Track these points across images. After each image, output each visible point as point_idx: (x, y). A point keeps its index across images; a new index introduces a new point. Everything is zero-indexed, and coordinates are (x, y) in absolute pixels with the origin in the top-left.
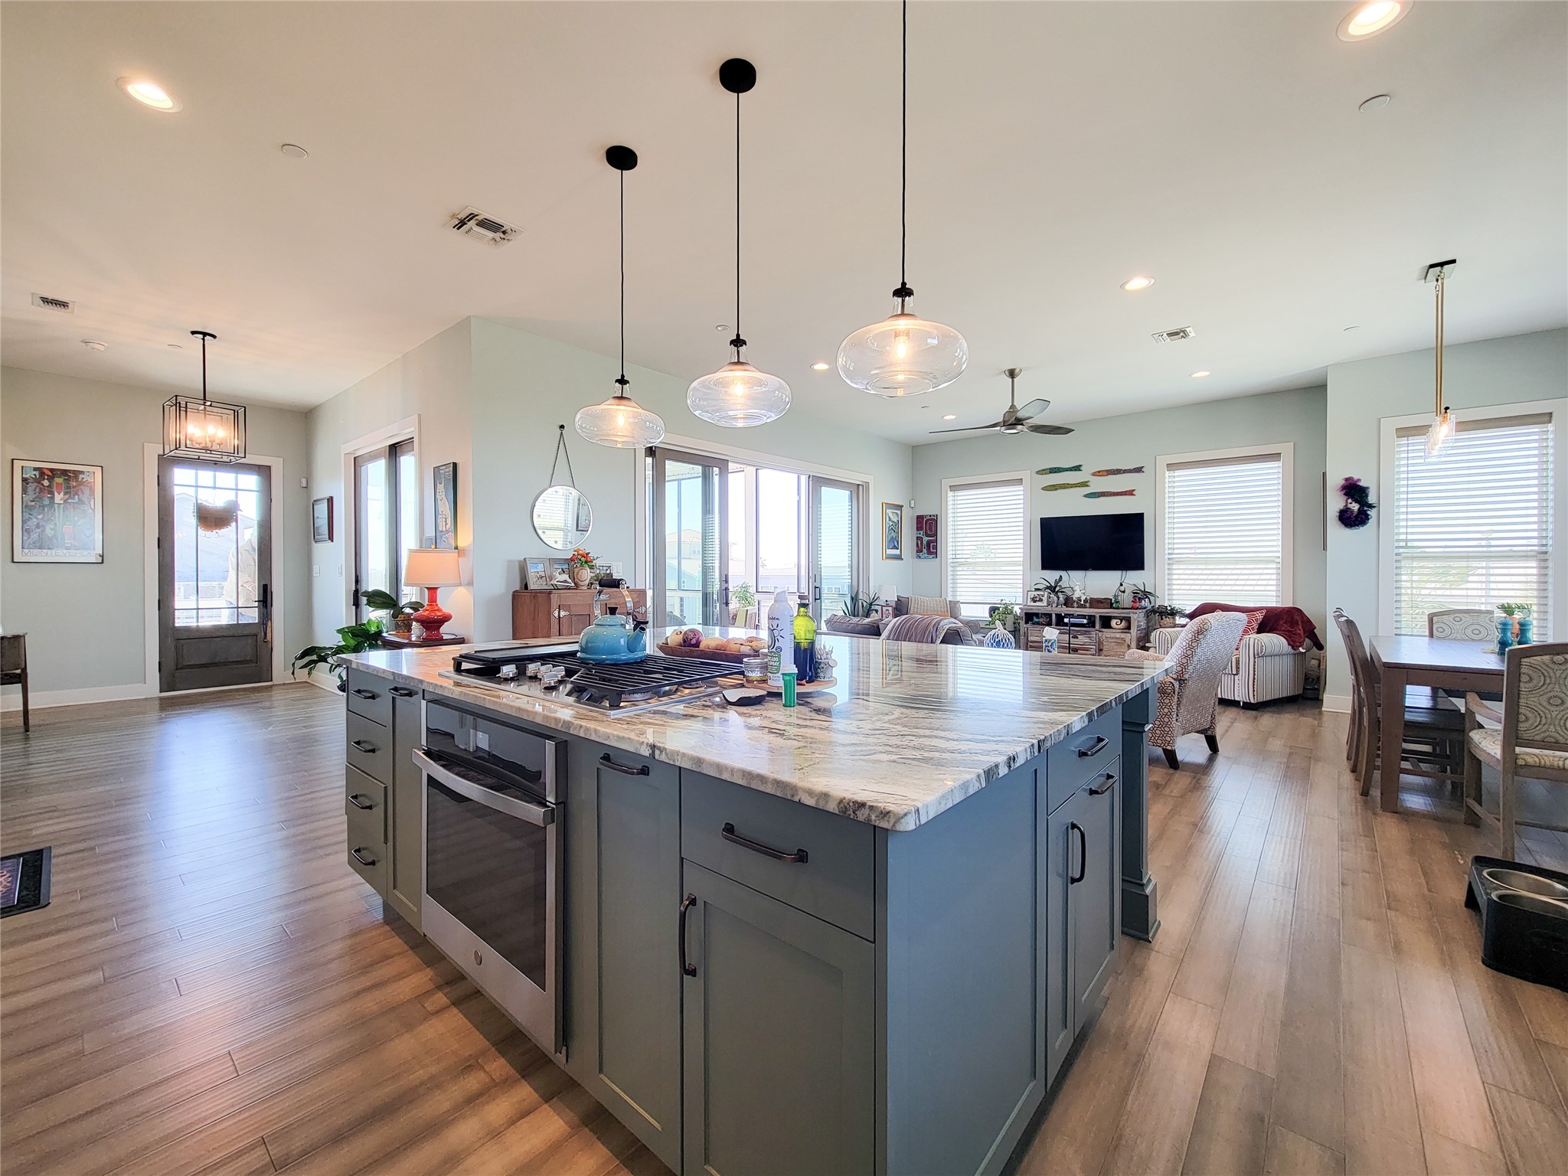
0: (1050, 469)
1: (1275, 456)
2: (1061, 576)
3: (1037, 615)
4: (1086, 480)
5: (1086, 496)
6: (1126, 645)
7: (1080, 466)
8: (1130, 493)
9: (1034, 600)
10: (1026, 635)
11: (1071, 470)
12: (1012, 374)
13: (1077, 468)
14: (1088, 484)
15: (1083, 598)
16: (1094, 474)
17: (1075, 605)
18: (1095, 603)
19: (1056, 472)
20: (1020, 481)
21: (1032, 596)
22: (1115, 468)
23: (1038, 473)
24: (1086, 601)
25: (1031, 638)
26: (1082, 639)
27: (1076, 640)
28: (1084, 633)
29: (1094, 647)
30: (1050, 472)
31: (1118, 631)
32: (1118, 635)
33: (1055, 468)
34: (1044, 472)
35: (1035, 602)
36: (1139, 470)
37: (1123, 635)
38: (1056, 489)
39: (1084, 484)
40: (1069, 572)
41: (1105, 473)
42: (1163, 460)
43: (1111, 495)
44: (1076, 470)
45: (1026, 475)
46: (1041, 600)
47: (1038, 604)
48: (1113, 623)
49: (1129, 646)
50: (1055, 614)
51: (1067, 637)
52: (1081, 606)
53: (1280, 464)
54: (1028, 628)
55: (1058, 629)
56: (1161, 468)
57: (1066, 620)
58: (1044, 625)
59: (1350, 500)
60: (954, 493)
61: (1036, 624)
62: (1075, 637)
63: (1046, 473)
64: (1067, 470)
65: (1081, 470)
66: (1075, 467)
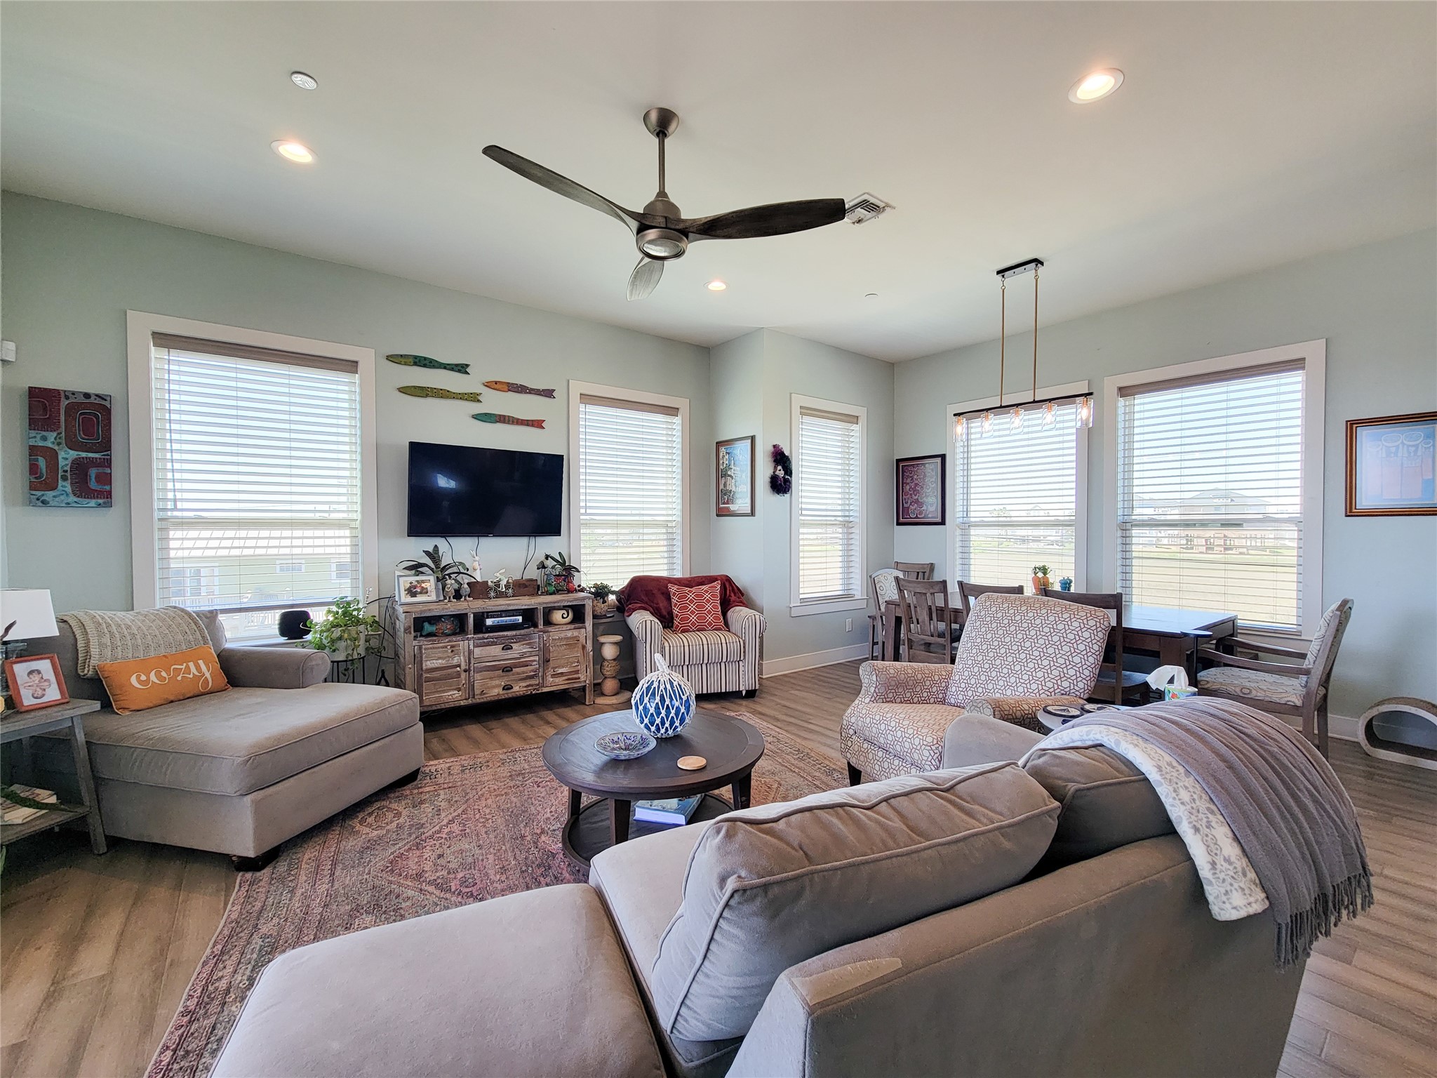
0: (416, 357)
1: (672, 411)
2: (436, 546)
3: (432, 620)
4: (478, 392)
5: (476, 417)
6: (580, 646)
7: (467, 366)
8: (538, 424)
9: (411, 592)
10: (417, 659)
11: (452, 369)
13: (462, 369)
14: (480, 398)
15: (503, 583)
16: (488, 385)
17: (492, 594)
18: (523, 587)
19: (425, 366)
20: (351, 366)
21: (408, 585)
22: (519, 382)
23: (389, 358)
24: (507, 586)
25: (428, 664)
26: (518, 649)
27: (509, 652)
28: (518, 640)
29: (537, 658)
30: (415, 364)
31: (565, 627)
32: (569, 634)
33: (424, 358)
34: (403, 360)
35: (414, 595)
36: (549, 393)
37: (576, 633)
38: (427, 396)
39: (474, 398)
40: (449, 539)
41: (504, 387)
42: (577, 388)
43: (513, 422)
44: (459, 371)
45: (367, 357)
46: (424, 591)
47: (419, 598)
48: (557, 616)
49: (584, 647)
50: (473, 613)
51: (496, 650)
52: (500, 595)
53: (677, 420)
54: (420, 647)
55: (479, 639)
56: (575, 397)
57: (489, 622)
58: (449, 635)
59: (779, 467)
60: (163, 353)
61: (430, 635)
62: (507, 648)
63: (406, 364)
64: (445, 368)
65: (467, 373)
66: (457, 365)
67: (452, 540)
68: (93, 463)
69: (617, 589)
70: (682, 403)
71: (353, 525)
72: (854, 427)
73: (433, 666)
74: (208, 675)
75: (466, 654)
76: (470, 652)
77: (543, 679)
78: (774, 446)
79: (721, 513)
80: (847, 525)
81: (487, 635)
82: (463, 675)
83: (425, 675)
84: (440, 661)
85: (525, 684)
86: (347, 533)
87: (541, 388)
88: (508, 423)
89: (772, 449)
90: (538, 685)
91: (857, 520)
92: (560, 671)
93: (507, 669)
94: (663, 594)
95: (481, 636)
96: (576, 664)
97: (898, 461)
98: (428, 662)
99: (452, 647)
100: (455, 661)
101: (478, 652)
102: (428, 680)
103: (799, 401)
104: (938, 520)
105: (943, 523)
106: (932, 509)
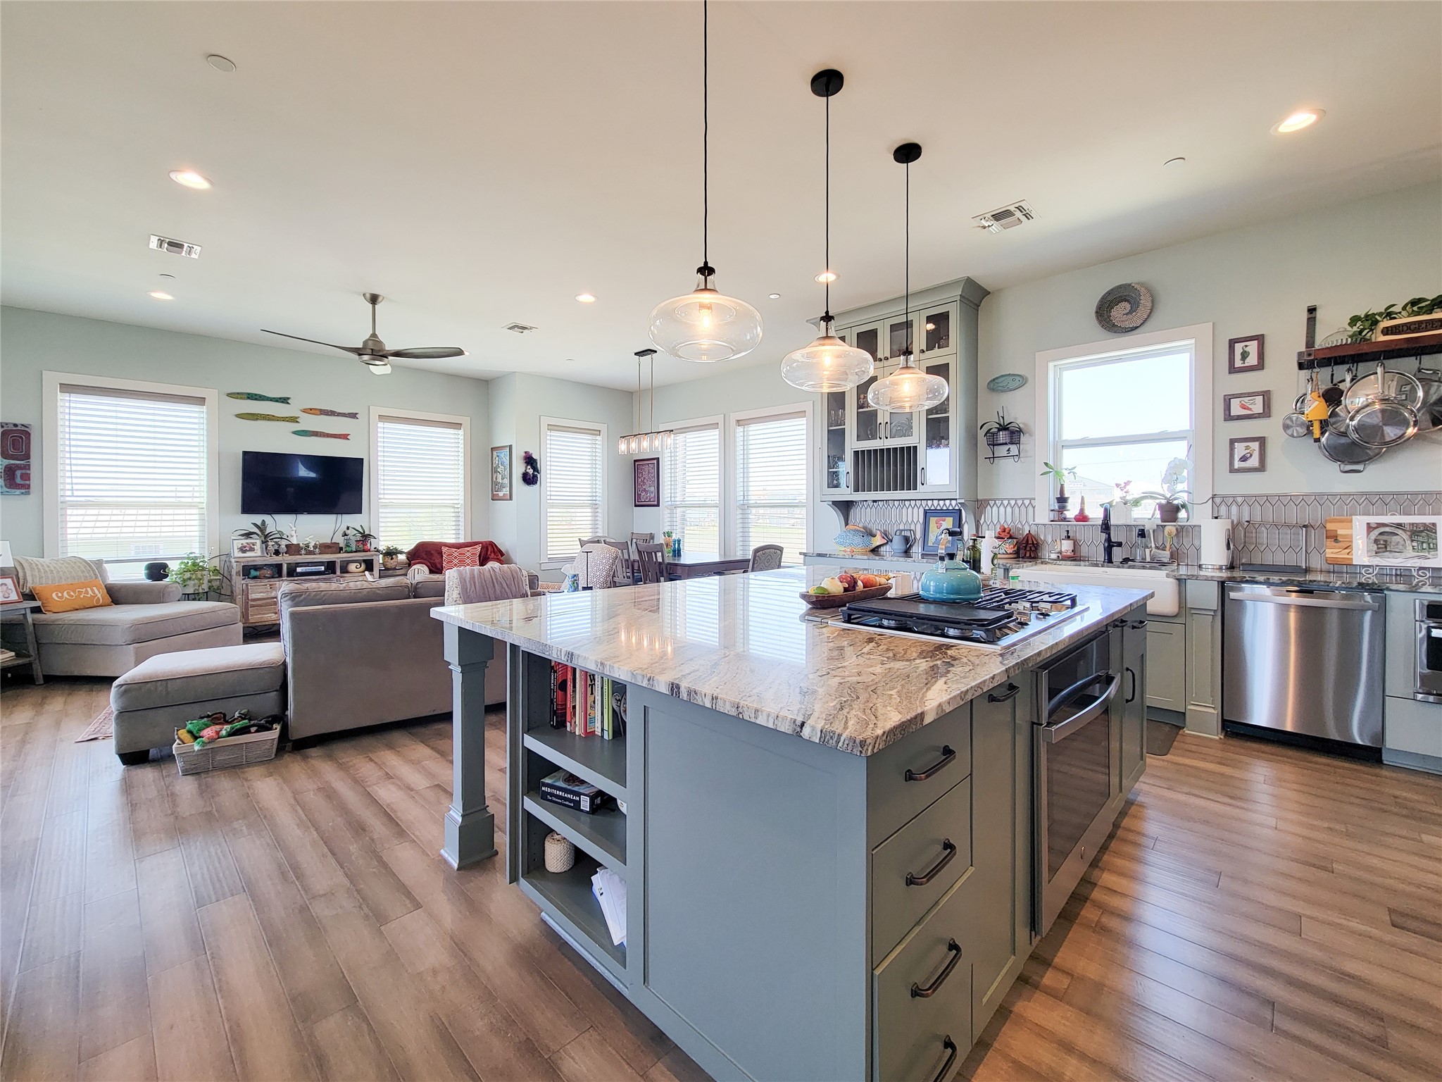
0: (249, 394)
1: (457, 426)
2: (263, 520)
3: (256, 568)
4: (297, 416)
5: (295, 433)
7: (289, 398)
8: (345, 437)
9: (243, 550)
10: (245, 593)
11: (277, 401)
12: (374, 299)
13: (285, 400)
14: (298, 420)
15: (311, 545)
16: (305, 411)
17: (303, 552)
18: (326, 548)
19: (256, 399)
20: (201, 401)
21: (241, 545)
22: (329, 409)
23: (230, 395)
24: (315, 547)
25: (252, 596)
30: (248, 398)
31: (357, 574)
33: (256, 395)
34: (239, 396)
35: (244, 552)
36: (353, 416)
38: (257, 419)
39: (294, 420)
40: (273, 515)
41: (319, 412)
42: (375, 411)
43: (324, 436)
44: (282, 402)
45: (212, 395)
46: (252, 550)
47: (248, 554)
48: (352, 567)
50: (287, 564)
52: (309, 552)
53: (461, 432)
54: (247, 585)
55: (291, 580)
56: (374, 417)
57: (299, 570)
58: (269, 578)
59: (529, 467)
60: (66, 396)
61: (255, 577)
63: (241, 398)
64: (271, 400)
65: (289, 403)
66: (280, 398)
67: (277, 517)
68: (19, 467)
69: (406, 551)
70: (466, 421)
71: (201, 506)
72: (598, 438)
73: (259, 597)
74: (99, 596)
78: (526, 452)
79: (495, 498)
80: (594, 506)
81: (296, 578)
83: (250, 603)
84: (262, 594)
86: (195, 511)
87: (346, 412)
88: (320, 436)
89: (524, 454)
91: (600, 503)
94: (439, 553)
95: (293, 578)
97: (635, 461)
98: (253, 595)
99: (270, 585)
100: (273, 594)
102: (253, 606)
103: (546, 421)
104: (656, 503)
105: (658, 505)
106: (653, 495)
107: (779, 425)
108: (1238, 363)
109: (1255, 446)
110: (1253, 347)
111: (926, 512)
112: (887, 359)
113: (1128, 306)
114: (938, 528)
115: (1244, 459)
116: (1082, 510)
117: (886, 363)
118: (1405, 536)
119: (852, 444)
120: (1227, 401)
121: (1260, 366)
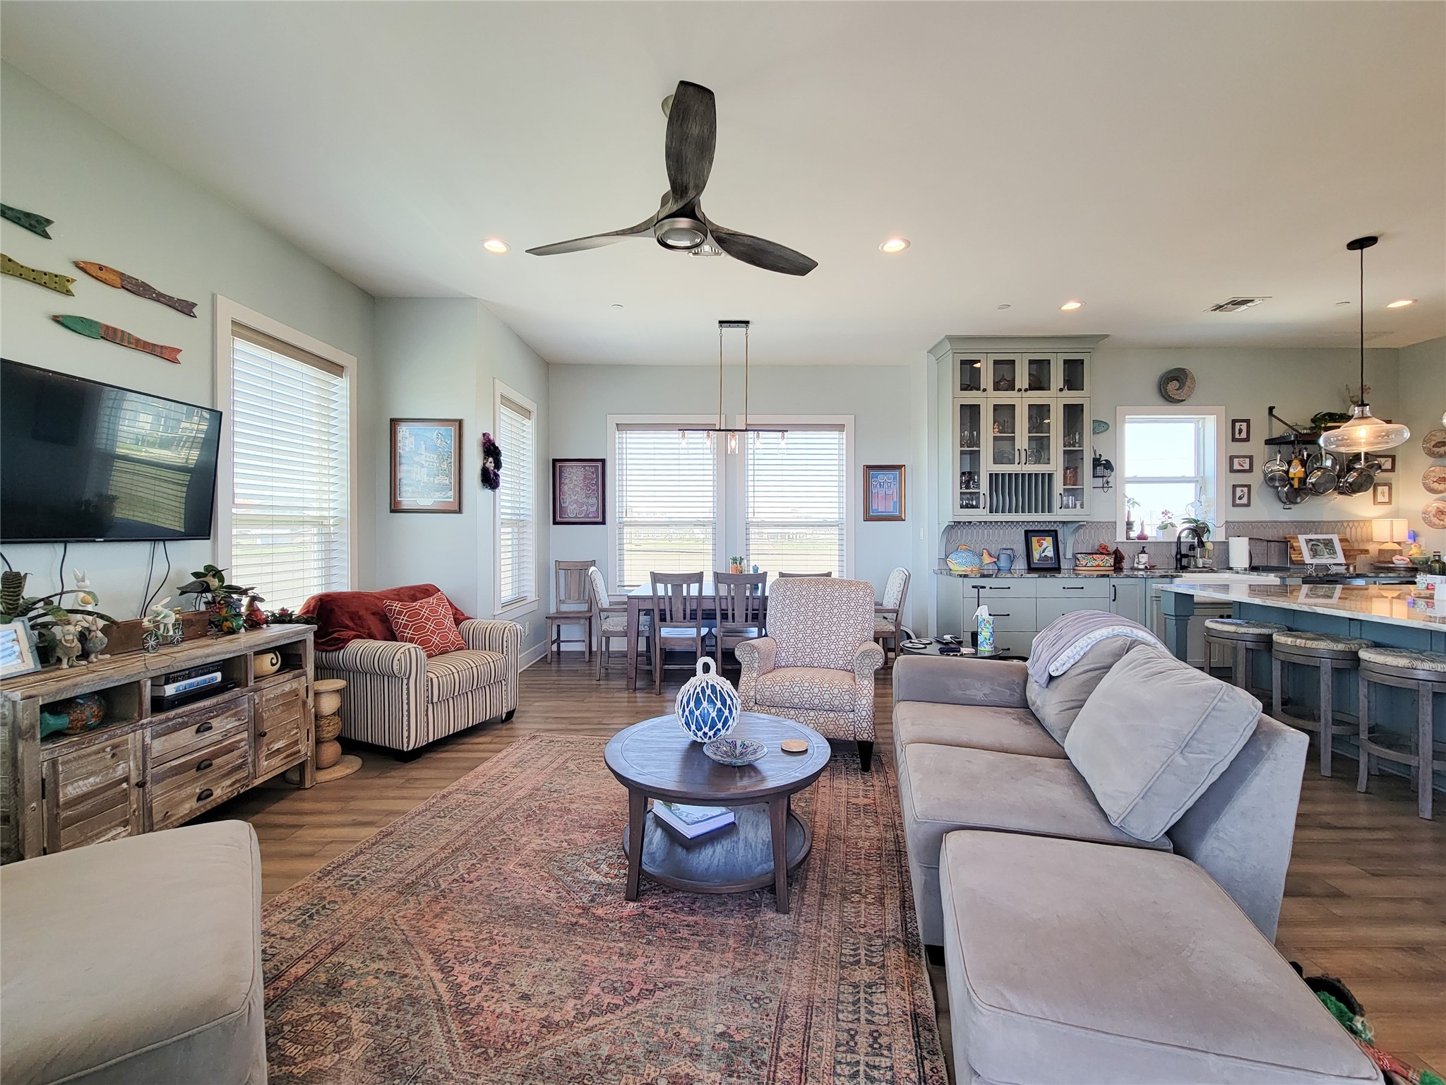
5: (57, 319)
6: (300, 702)
7: (49, 222)
8: (168, 354)
10: (47, 787)
11: (17, 220)
13: (37, 225)
14: (71, 287)
15: (170, 620)
16: (82, 267)
17: (152, 643)
18: (190, 624)
25: (70, 791)
26: (222, 725)
27: (207, 734)
28: (219, 711)
29: (245, 735)
31: (275, 680)
32: (287, 688)
36: (186, 308)
37: (295, 685)
39: (58, 285)
41: (118, 281)
43: (128, 344)
44: (31, 228)
49: (304, 703)
50: (152, 678)
51: (186, 737)
52: (167, 642)
53: (344, 381)
54: (54, 763)
55: (161, 722)
56: (224, 327)
57: (170, 690)
59: (491, 459)
62: (204, 728)
64: (4, 215)
65: (47, 236)
66: (27, 216)
70: (350, 361)
73: (79, 792)
75: (139, 754)
76: (145, 749)
77: (254, 766)
78: (484, 435)
79: (395, 508)
81: (170, 714)
82: (135, 795)
83: (64, 814)
84: (91, 780)
85: (229, 782)
88: (121, 344)
89: (482, 438)
90: (247, 777)
91: (530, 519)
92: (276, 746)
93: (202, 765)
95: (163, 716)
96: (295, 731)
97: (554, 461)
98: (70, 788)
99: (114, 747)
100: (120, 771)
101: (158, 746)
102: (71, 821)
103: (501, 388)
104: (600, 519)
105: (603, 523)
106: (594, 509)
107: (805, 436)
108: (1237, 436)
109: (1245, 489)
110: (1244, 425)
111: (1027, 532)
112: (1026, 390)
113: (1178, 385)
114: (1040, 546)
115: (1240, 498)
116: (1142, 531)
117: (1025, 394)
118: (1322, 546)
119: (987, 466)
120: (1231, 458)
121: (1247, 439)
